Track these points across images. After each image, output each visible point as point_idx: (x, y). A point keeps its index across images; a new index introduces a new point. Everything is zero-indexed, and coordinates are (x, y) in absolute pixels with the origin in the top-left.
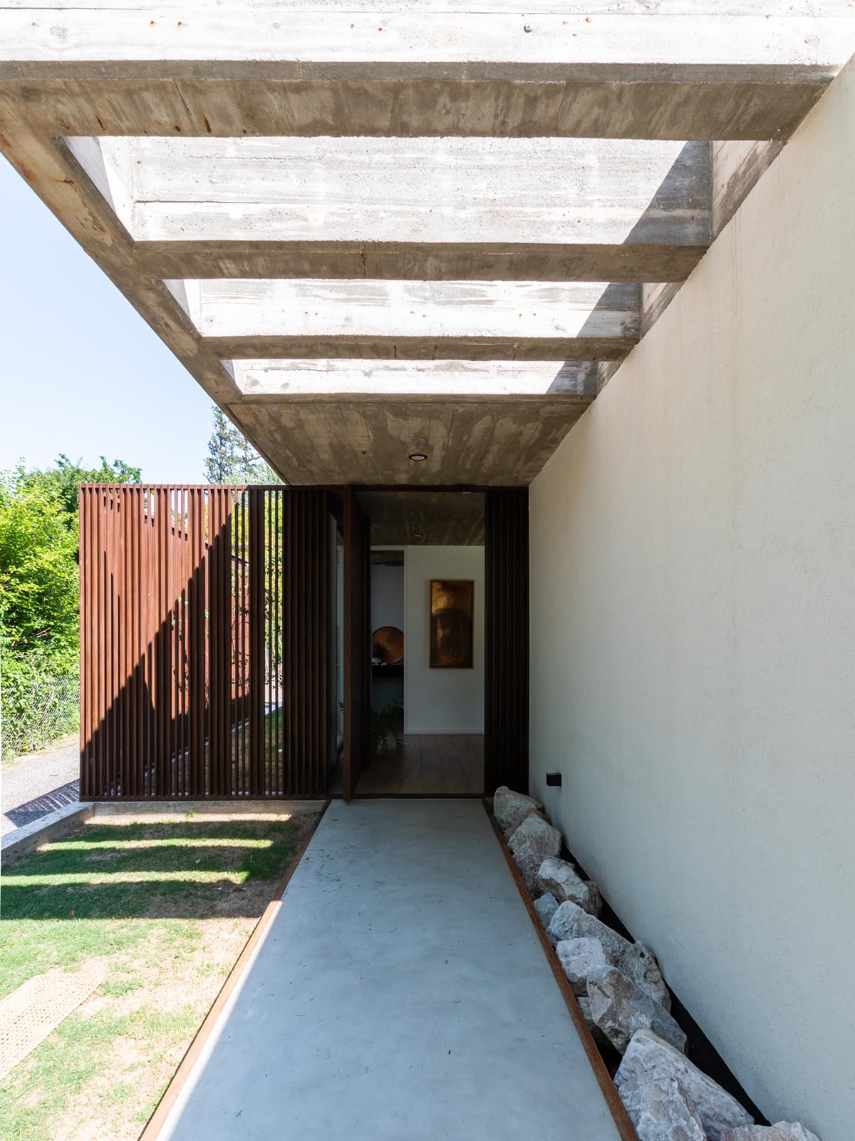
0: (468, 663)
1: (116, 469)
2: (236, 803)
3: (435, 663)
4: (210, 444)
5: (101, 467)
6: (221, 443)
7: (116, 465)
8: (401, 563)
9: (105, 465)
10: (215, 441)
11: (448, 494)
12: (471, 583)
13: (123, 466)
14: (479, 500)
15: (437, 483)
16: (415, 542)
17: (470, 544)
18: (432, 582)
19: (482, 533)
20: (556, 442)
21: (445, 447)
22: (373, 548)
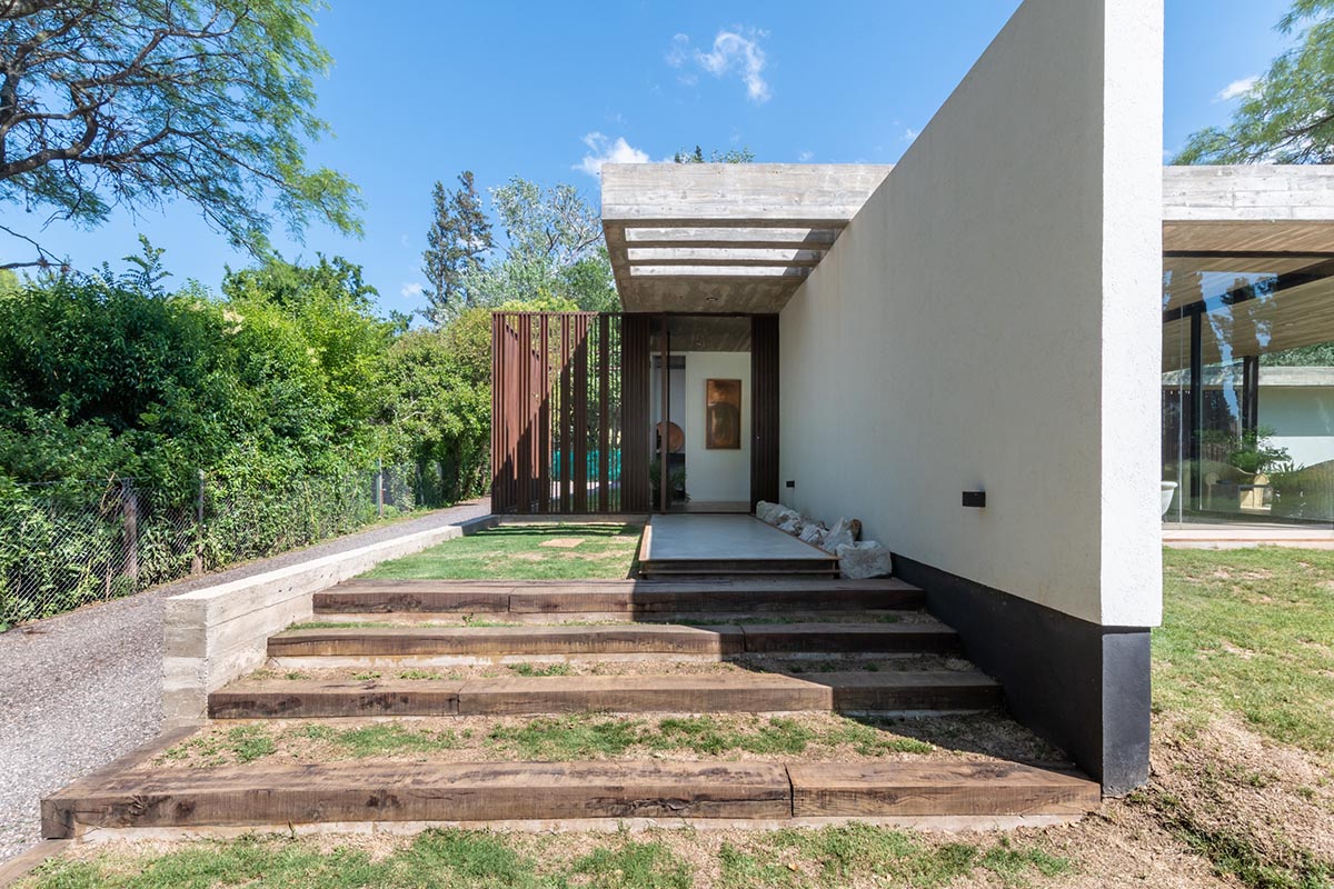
0: (737, 446)
1: (334, 267)
2: (591, 516)
3: (711, 445)
4: (429, 234)
5: (318, 264)
6: (442, 234)
7: (335, 262)
8: (683, 367)
9: (323, 262)
10: (435, 231)
11: (728, 318)
12: (739, 382)
13: (343, 263)
14: (747, 323)
15: (720, 311)
16: (695, 349)
17: (738, 351)
18: (708, 380)
19: (749, 342)
20: (791, 293)
21: (729, 295)
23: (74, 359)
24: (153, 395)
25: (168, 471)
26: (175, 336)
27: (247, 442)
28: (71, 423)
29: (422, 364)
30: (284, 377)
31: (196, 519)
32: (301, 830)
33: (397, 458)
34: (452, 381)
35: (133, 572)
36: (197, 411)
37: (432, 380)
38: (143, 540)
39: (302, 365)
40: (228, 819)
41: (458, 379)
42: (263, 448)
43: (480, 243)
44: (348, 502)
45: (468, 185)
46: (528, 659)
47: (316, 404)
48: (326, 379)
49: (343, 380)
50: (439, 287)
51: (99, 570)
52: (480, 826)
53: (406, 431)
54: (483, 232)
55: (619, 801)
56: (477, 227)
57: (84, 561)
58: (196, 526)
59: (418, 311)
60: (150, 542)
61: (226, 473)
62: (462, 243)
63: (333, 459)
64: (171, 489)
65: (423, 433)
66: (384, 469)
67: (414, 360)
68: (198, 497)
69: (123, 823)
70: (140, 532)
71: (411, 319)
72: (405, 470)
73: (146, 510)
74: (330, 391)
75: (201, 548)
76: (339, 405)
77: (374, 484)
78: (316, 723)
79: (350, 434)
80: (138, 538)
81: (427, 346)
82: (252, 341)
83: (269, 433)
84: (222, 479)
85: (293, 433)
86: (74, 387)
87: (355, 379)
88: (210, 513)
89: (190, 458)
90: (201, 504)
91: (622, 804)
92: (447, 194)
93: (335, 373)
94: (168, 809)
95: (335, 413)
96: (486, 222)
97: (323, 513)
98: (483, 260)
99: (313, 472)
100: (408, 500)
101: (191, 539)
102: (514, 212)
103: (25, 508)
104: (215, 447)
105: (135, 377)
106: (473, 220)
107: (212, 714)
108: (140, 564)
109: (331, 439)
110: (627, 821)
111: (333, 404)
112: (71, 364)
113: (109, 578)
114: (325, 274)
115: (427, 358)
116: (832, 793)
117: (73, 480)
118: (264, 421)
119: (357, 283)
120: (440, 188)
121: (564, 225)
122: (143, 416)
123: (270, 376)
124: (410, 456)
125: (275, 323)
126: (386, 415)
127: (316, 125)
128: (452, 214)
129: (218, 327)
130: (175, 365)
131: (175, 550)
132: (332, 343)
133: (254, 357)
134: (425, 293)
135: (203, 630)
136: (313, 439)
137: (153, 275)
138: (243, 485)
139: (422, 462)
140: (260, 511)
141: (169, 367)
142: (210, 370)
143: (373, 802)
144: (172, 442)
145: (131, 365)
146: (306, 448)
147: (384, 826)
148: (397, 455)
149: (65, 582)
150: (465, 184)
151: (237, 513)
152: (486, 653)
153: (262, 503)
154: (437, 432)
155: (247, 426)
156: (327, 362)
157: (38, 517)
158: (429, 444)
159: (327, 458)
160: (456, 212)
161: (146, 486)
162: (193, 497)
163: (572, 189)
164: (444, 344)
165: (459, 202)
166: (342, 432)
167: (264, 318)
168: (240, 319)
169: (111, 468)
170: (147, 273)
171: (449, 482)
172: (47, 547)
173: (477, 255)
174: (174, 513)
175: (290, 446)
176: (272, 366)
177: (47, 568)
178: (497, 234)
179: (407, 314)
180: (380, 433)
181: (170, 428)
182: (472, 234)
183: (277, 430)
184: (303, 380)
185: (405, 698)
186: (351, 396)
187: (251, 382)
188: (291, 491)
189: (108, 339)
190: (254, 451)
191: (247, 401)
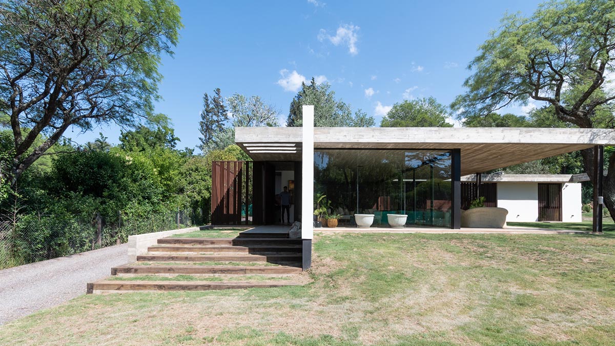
4: (202, 115)
6: (207, 114)
8: (281, 176)
10: (204, 114)
18: (289, 181)
22: (276, 171)
23: (82, 175)
24: (105, 186)
25: (111, 211)
26: (112, 167)
27: (134, 202)
28: (83, 196)
29: (195, 172)
30: (146, 179)
31: (118, 227)
32: (156, 274)
33: (185, 207)
34: (206, 178)
35: (100, 242)
36: (119, 191)
37: (198, 178)
38: (103, 233)
39: (152, 175)
40: (143, 272)
41: (208, 177)
42: (139, 203)
43: (223, 118)
44: (167, 223)
45: (218, 94)
46: (205, 253)
47: (156, 188)
48: (159, 179)
49: (166, 179)
50: (206, 136)
51: (91, 241)
52: (188, 274)
53: (189, 197)
54: (224, 113)
55: (213, 271)
56: (221, 111)
57: (86, 238)
58: (118, 229)
59: (197, 146)
60: (105, 233)
61: (127, 211)
62: (215, 118)
63: (162, 207)
64: (111, 217)
65: (195, 197)
66: (180, 211)
67: (192, 170)
68: (119, 219)
69: (125, 272)
70: (102, 230)
71: (193, 150)
72: (188, 211)
73: (104, 223)
74: (161, 183)
75: (119, 236)
76: (164, 188)
77: (176, 216)
78: (158, 262)
79: (168, 198)
80: (102, 232)
81: (197, 165)
82: (135, 167)
83: (141, 198)
84: (126, 214)
85: (149, 198)
86: (82, 184)
87: (170, 179)
88: (122, 225)
89: (117, 207)
90: (120, 221)
91: (214, 271)
92: (209, 98)
93: (163, 177)
94: (133, 270)
95: (163, 191)
96: (225, 109)
97: (158, 226)
98: (224, 125)
99: (155, 212)
100: (189, 223)
101: (117, 233)
102: (235, 107)
103: (73, 221)
104: (124, 203)
105: (101, 181)
106: (219, 108)
107: (137, 260)
108: (102, 240)
109: (161, 200)
110: (215, 274)
111: (162, 188)
112: (81, 177)
113: (93, 244)
114: (159, 133)
115: (197, 169)
116: (253, 269)
117: (84, 213)
118: (139, 194)
119: (172, 136)
120: (206, 96)
121: (255, 112)
122: (104, 193)
123: (141, 179)
124: (190, 206)
125: (143, 160)
126: (181, 191)
127: (158, 97)
128: (211, 106)
129: (124, 162)
130: (112, 176)
131: (112, 236)
132: (162, 166)
133: (136, 172)
134: (200, 139)
135: (136, 242)
136: (155, 200)
137: (103, 145)
138: (133, 216)
139: (195, 209)
140: (138, 225)
141: (110, 177)
142: (123, 178)
143: (169, 270)
144: (111, 202)
145: (99, 177)
146: (153, 203)
147: (171, 274)
148: (185, 206)
149: (82, 245)
150: (217, 93)
151: (130, 225)
152: (196, 251)
153: (138, 222)
154: (200, 197)
155: (134, 196)
156: (160, 173)
157: (76, 224)
158: (197, 202)
159: (160, 207)
160: (213, 105)
161: (104, 215)
162: (117, 219)
163: (259, 97)
164: (204, 164)
165: (214, 101)
166: (165, 198)
167: (139, 158)
168: (131, 159)
169: (94, 210)
170: (102, 145)
171: (205, 216)
172: (78, 233)
173: (221, 122)
174: (112, 224)
175: (147, 203)
176: (142, 175)
177: (78, 239)
178: (230, 115)
179: (192, 148)
180: (180, 198)
181: (111, 197)
182: (220, 114)
183: (143, 197)
184: (152, 180)
185: (177, 258)
186: (168, 185)
187: (135, 181)
188: (148, 218)
189: (92, 168)
190: (136, 204)
191: (133, 187)
